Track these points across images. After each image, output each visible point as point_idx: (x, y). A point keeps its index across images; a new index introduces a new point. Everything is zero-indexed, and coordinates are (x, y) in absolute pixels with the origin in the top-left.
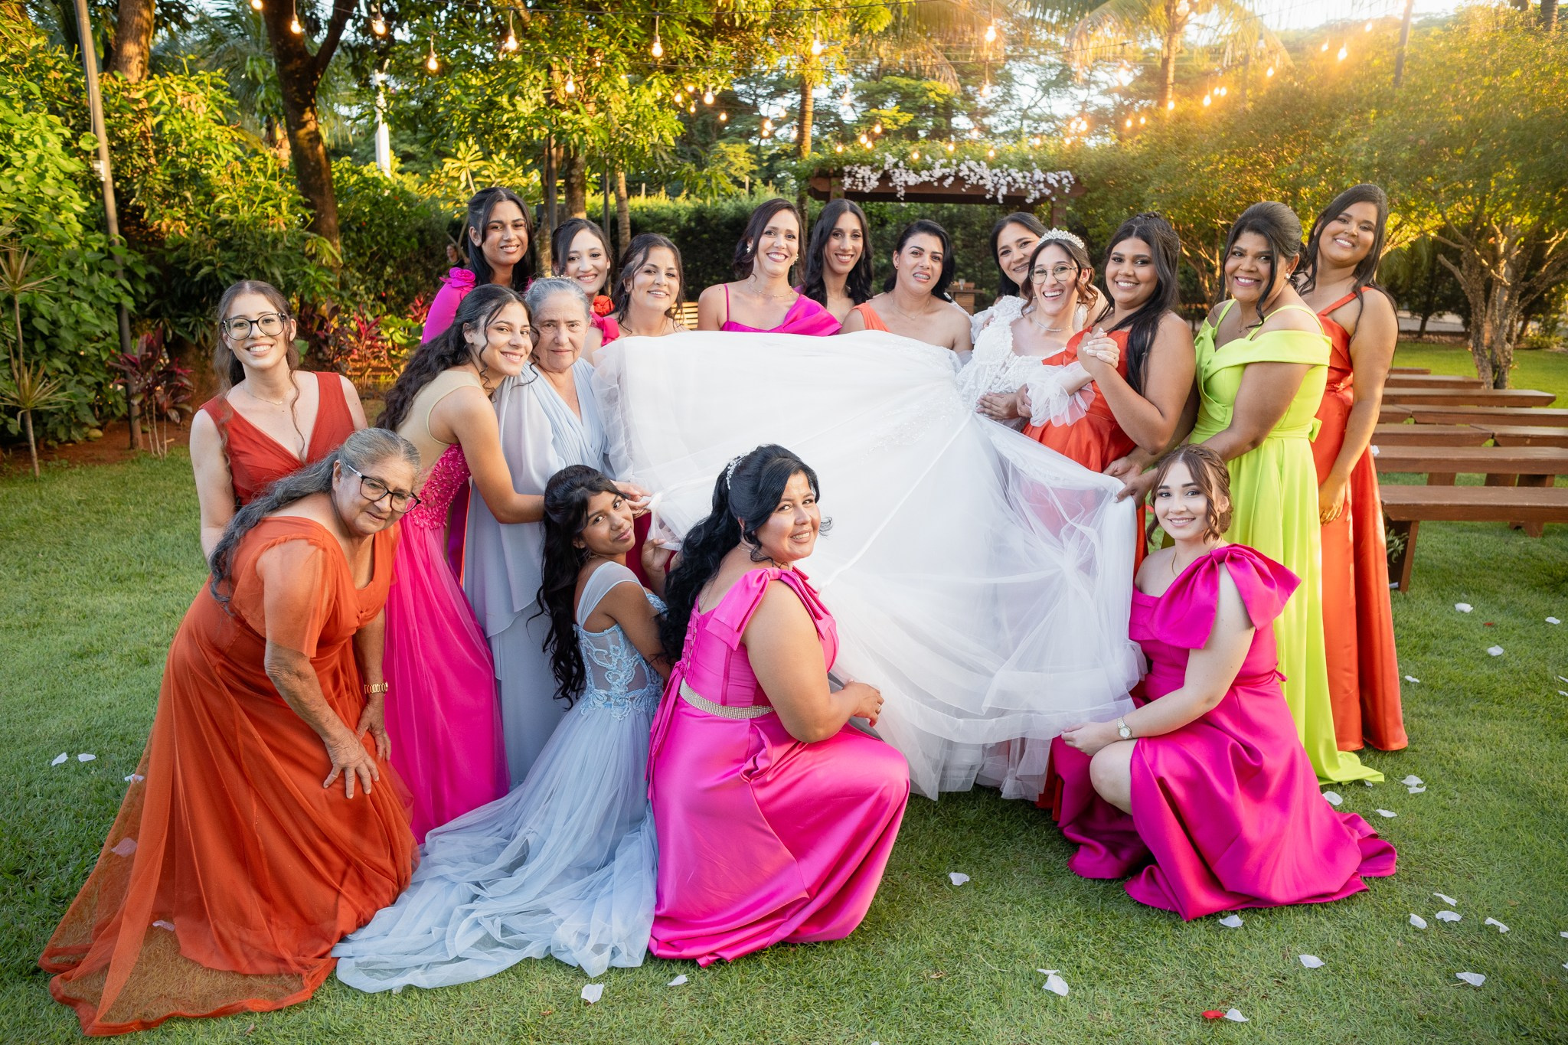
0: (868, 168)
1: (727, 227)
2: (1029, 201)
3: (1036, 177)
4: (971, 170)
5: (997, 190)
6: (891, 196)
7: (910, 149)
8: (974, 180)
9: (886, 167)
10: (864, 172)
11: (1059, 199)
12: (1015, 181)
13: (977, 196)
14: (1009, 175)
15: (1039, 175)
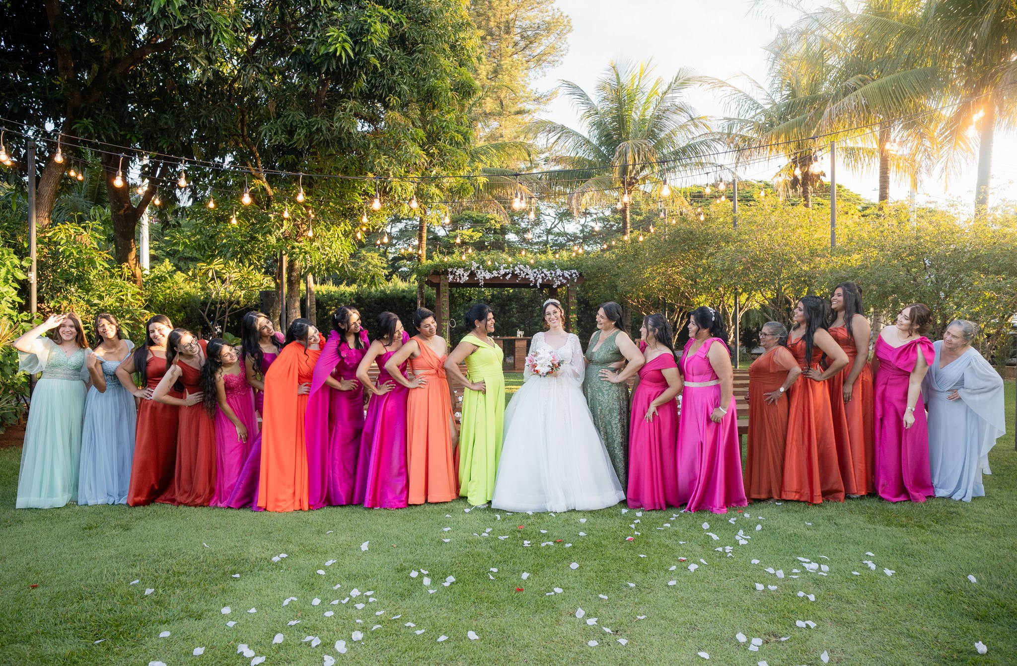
0: (462, 269)
1: (375, 303)
2: (555, 286)
3: (558, 274)
4: (520, 270)
5: (536, 281)
6: (476, 285)
7: (485, 258)
8: (523, 275)
9: (473, 269)
10: (460, 271)
11: (571, 285)
12: (546, 275)
13: (526, 284)
14: (543, 272)
15: (559, 272)
